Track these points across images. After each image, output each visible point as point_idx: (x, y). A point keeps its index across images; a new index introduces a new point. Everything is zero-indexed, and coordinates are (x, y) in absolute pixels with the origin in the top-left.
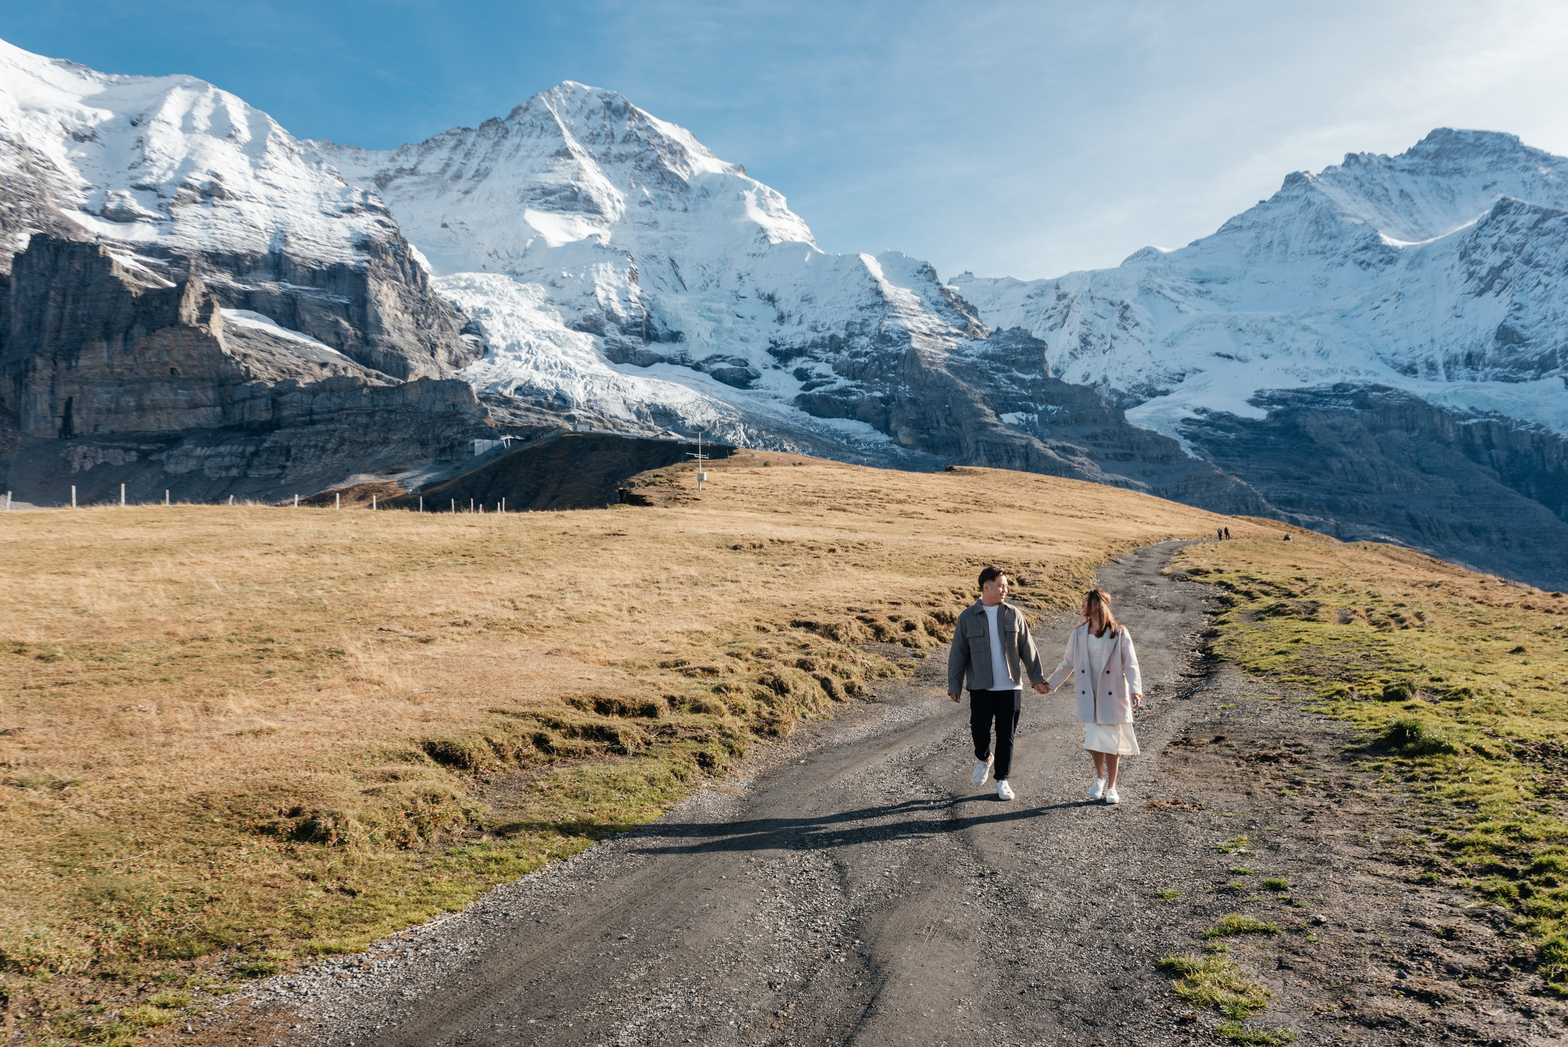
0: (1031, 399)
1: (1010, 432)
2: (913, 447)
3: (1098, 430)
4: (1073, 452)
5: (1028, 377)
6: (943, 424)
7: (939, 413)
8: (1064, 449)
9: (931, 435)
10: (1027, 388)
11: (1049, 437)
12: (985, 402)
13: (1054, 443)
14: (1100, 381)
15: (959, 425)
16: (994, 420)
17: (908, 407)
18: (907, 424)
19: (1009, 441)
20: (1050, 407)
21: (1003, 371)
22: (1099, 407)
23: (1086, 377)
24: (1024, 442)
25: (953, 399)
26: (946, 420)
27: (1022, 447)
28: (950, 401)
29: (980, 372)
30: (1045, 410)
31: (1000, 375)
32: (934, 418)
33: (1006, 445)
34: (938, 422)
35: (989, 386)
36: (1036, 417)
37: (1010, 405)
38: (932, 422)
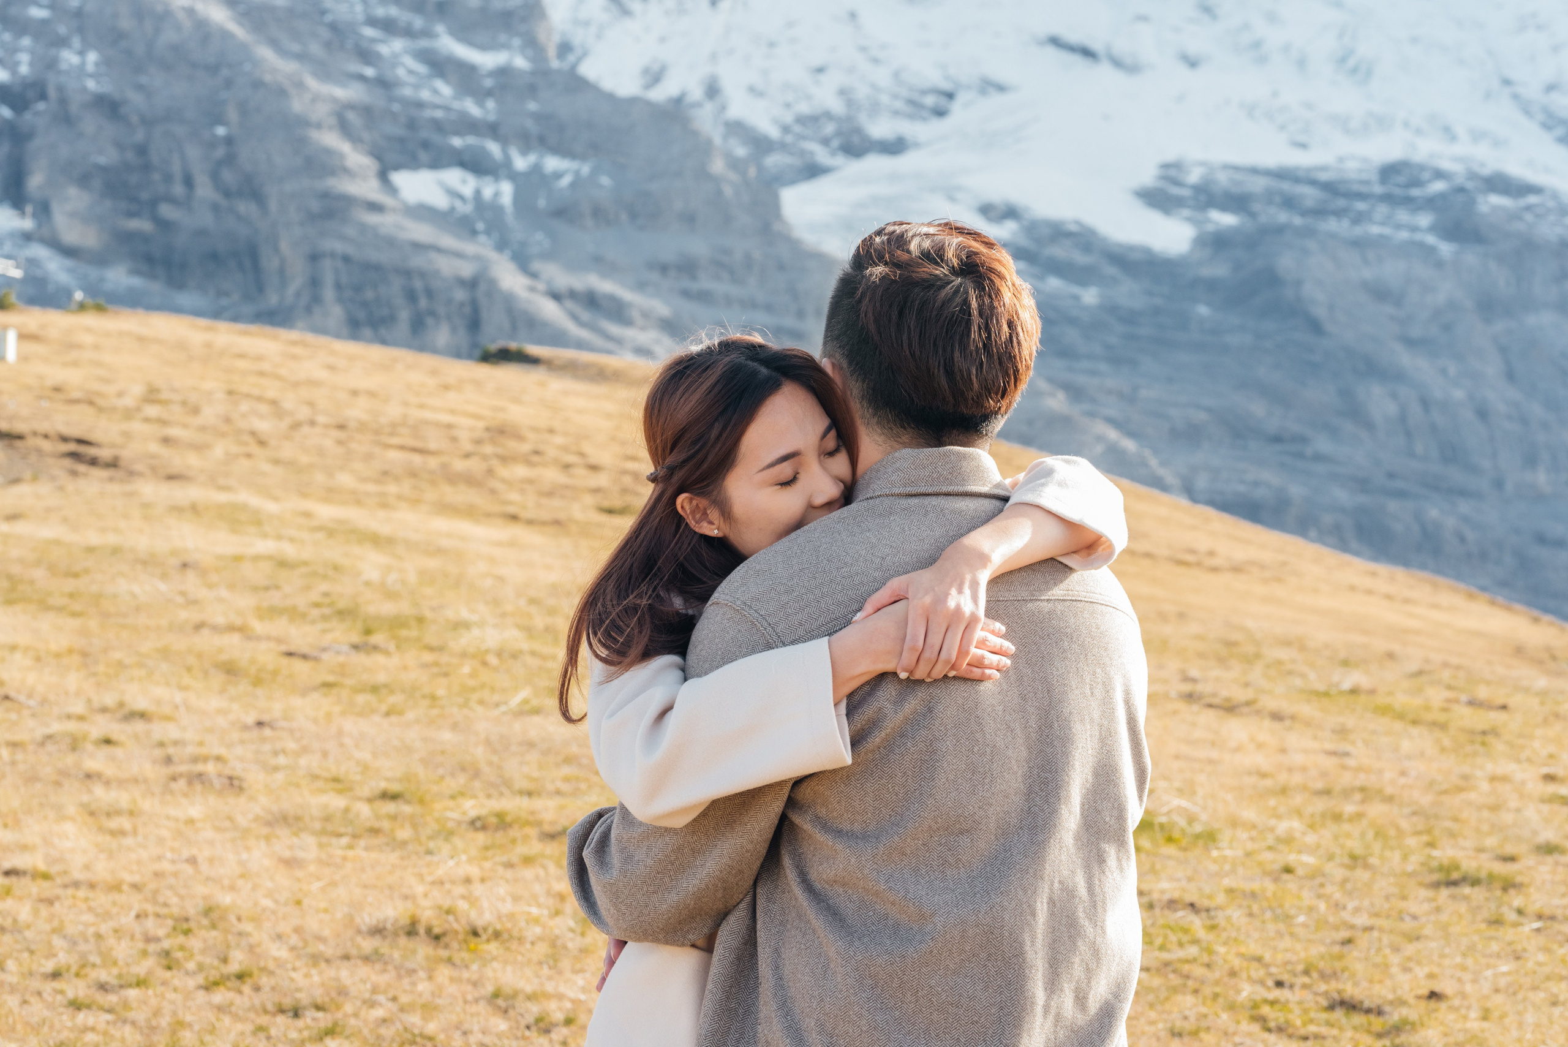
0: (493, 130)
1: (422, 232)
2: (100, 259)
3: (698, 246)
4: (617, 311)
5: (487, 60)
6: (204, 190)
7: (194, 153)
8: (592, 300)
9: (164, 225)
10: (481, 95)
11: (548, 256)
12: (344, 128)
13: (564, 280)
14: (696, 93)
15: (257, 196)
16: (367, 188)
17: (90, 123)
18: (83, 181)
19: (417, 261)
20: (552, 163)
21: (408, 32)
22: (703, 174)
23: (654, 76)
24: (467, 270)
25: (243, 109)
26: (215, 176)
27: (462, 282)
28: (233, 115)
29: (334, 27)
30: (536, 169)
31: (397, 45)
32: (176, 168)
33: (408, 273)
34: (189, 182)
35: (362, 78)
36: (507, 190)
37: (426, 145)
38: (168, 178)
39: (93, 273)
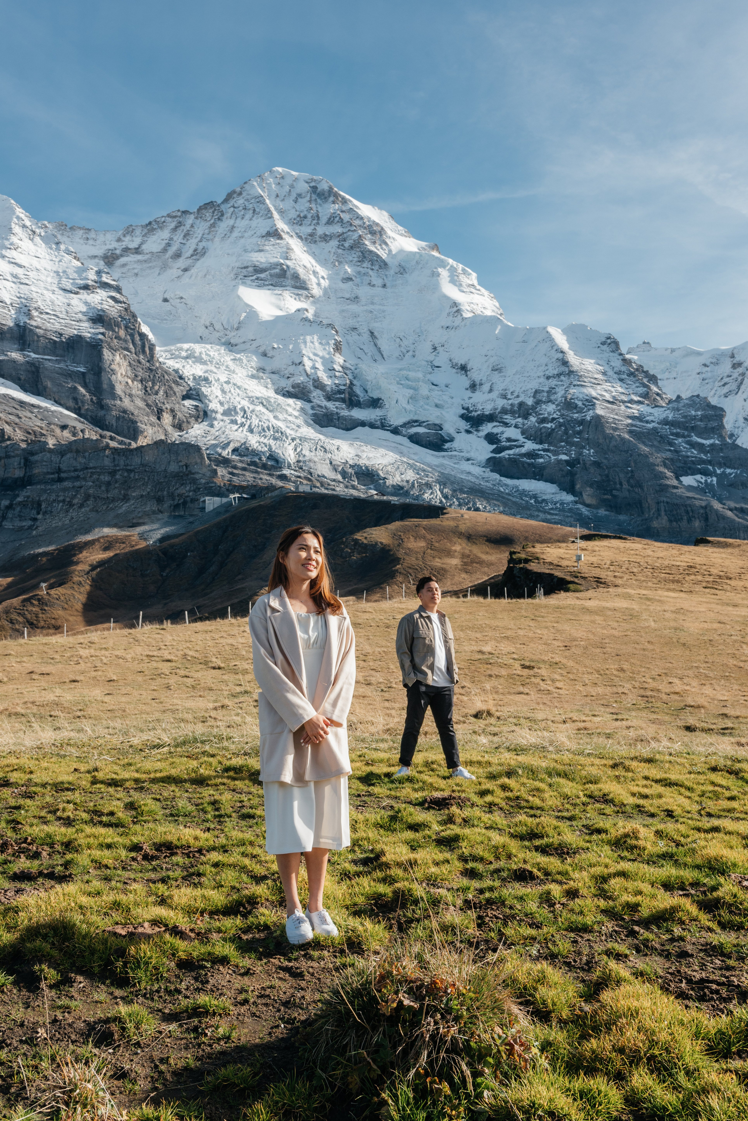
0: (710, 462)
1: (690, 494)
2: (597, 507)
5: (707, 442)
6: (625, 486)
7: (622, 475)
9: (615, 496)
10: (706, 453)
11: (728, 498)
12: (665, 466)
13: (732, 505)
15: (641, 487)
16: (673, 482)
17: (592, 470)
18: (591, 486)
19: (689, 502)
20: (728, 471)
21: (683, 436)
24: (704, 504)
25: (635, 462)
26: (628, 482)
27: (702, 507)
28: (633, 464)
29: (661, 437)
30: (724, 472)
31: (680, 440)
32: (617, 480)
33: (686, 506)
34: (621, 484)
35: (670, 450)
36: (715, 479)
37: (690, 468)
38: (615, 483)
39: (595, 511)
